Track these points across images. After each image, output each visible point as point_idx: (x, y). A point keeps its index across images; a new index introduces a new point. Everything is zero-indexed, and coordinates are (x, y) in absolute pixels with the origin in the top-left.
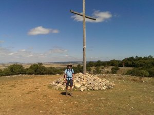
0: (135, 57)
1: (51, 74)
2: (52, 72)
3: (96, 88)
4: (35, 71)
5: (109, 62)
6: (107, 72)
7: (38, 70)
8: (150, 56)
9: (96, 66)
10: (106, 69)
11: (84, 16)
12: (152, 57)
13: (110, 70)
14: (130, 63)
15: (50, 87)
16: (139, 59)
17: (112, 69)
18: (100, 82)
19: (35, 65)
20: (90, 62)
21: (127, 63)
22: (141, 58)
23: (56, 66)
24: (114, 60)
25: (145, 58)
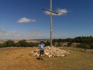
0: (81, 37)
2: (31, 45)
3: (58, 56)
5: (66, 39)
6: (65, 46)
7: (23, 44)
8: (91, 36)
9: (58, 42)
10: (64, 44)
11: (51, 11)
12: (92, 37)
13: (67, 45)
14: (79, 40)
15: (30, 55)
17: (68, 44)
18: (61, 52)
20: (55, 39)
21: (77, 40)
22: (85, 37)
23: (34, 42)
24: (69, 38)
25: (88, 37)
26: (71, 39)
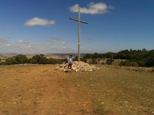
1: (52, 64)
2: (52, 62)
4: (38, 61)
5: (105, 54)
8: (144, 49)
9: (93, 58)
12: (146, 50)
14: (125, 55)
16: (133, 52)
19: (37, 56)
20: (88, 54)
21: (122, 56)
22: (135, 51)
24: (110, 53)
25: (139, 51)
26: (114, 54)
